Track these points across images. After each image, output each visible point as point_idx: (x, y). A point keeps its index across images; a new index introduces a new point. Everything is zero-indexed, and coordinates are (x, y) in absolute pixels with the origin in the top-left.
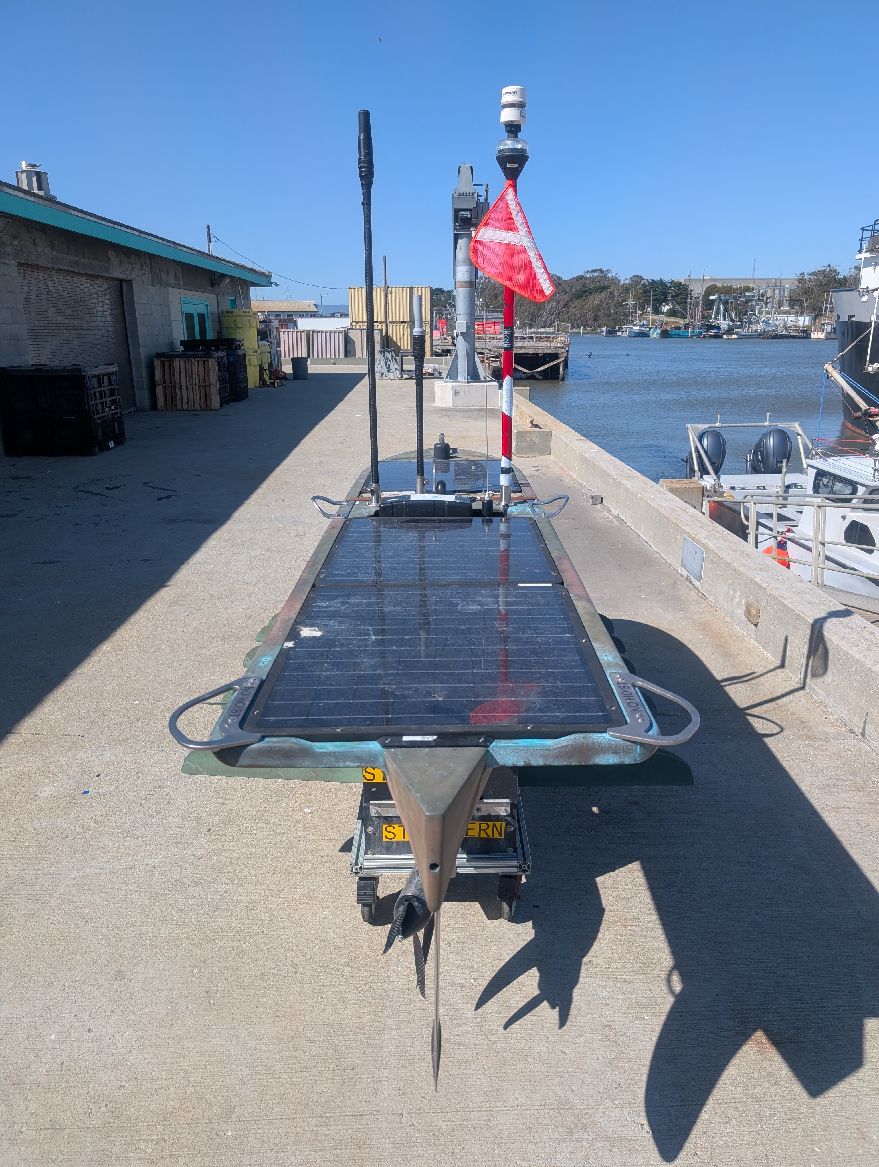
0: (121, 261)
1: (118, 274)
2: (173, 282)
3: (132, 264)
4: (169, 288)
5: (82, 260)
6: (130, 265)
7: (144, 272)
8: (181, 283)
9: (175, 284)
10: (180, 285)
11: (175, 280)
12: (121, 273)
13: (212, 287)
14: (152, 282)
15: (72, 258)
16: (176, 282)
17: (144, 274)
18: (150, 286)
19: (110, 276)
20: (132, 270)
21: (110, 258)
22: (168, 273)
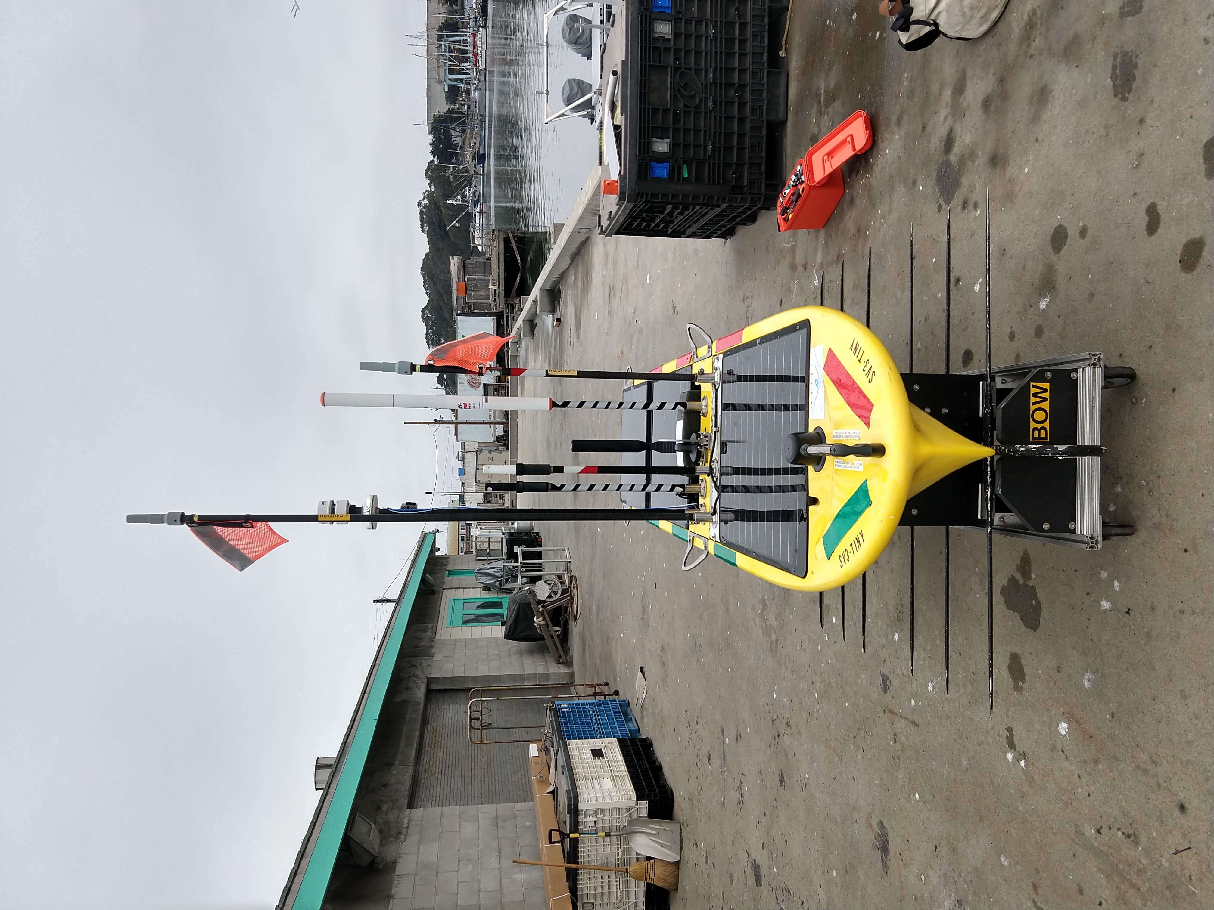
0: (407, 689)
1: (420, 693)
2: (429, 634)
3: (410, 677)
4: (436, 638)
5: (404, 732)
6: (411, 679)
7: (418, 665)
8: (430, 625)
9: (432, 632)
10: (432, 627)
11: (427, 632)
12: (419, 689)
13: (435, 594)
14: (429, 656)
15: (402, 743)
16: (430, 630)
17: (421, 664)
18: (434, 658)
19: (422, 702)
20: (416, 677)
21: (403, 701)
22: (420, 639)
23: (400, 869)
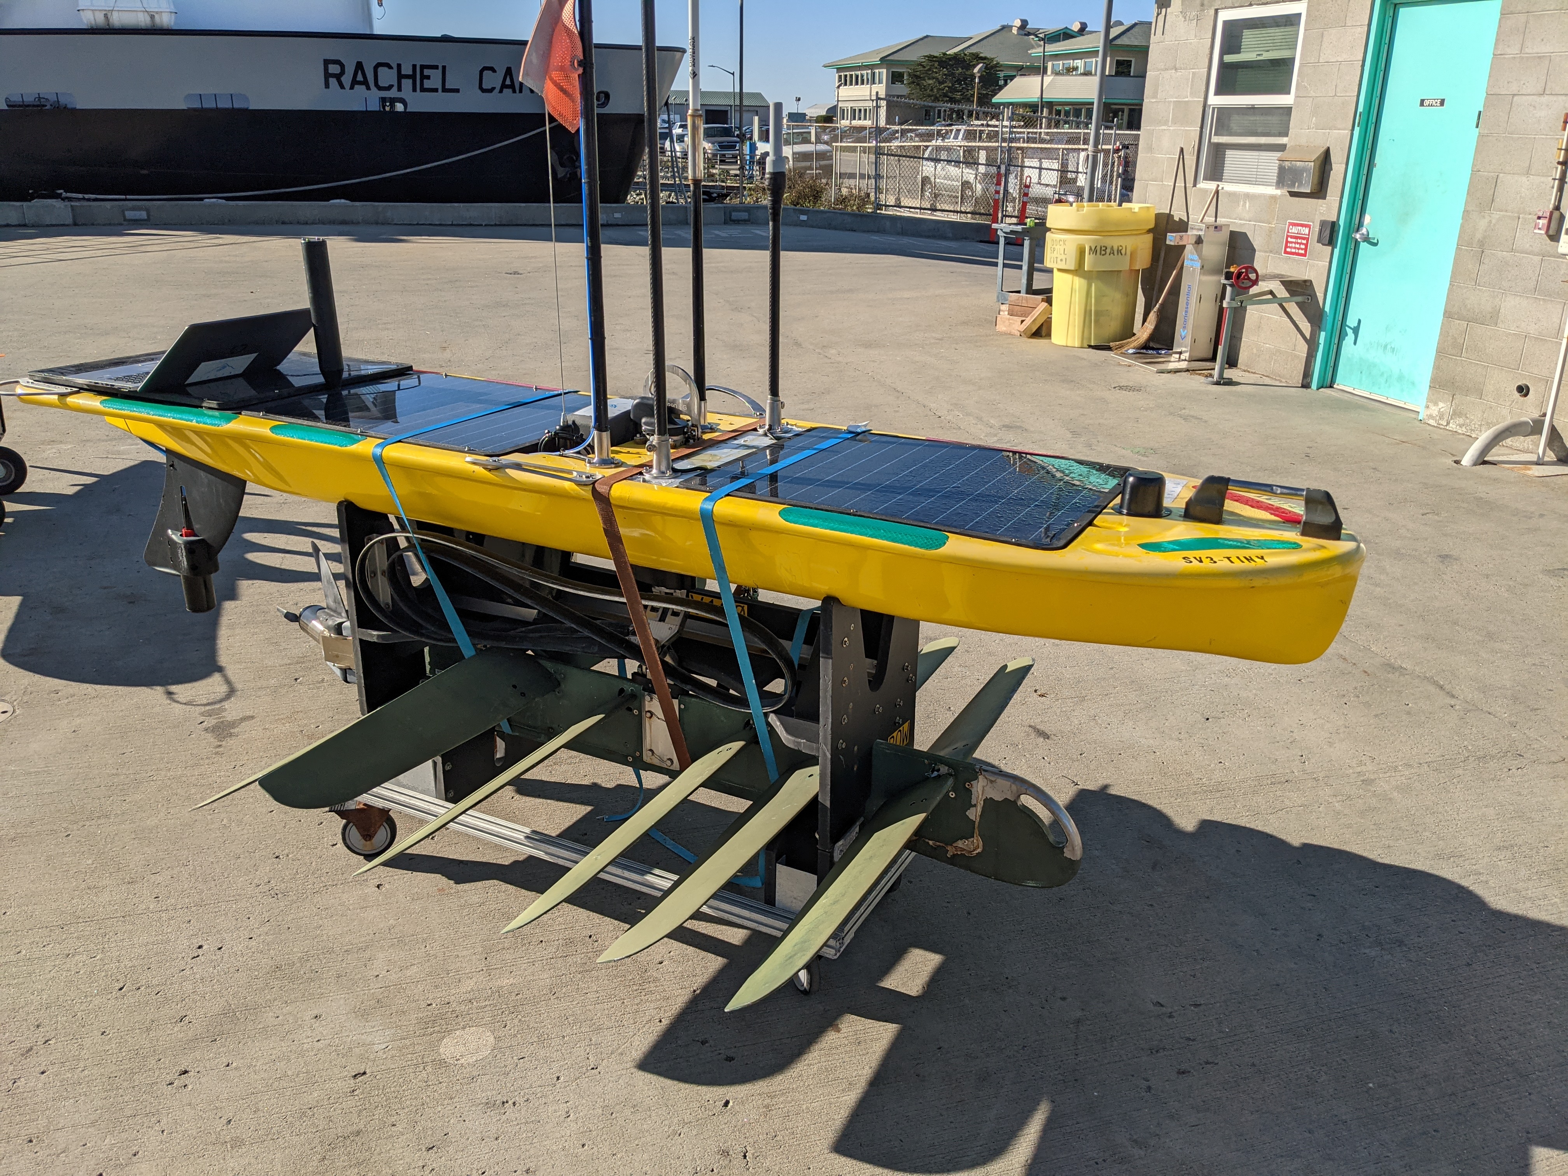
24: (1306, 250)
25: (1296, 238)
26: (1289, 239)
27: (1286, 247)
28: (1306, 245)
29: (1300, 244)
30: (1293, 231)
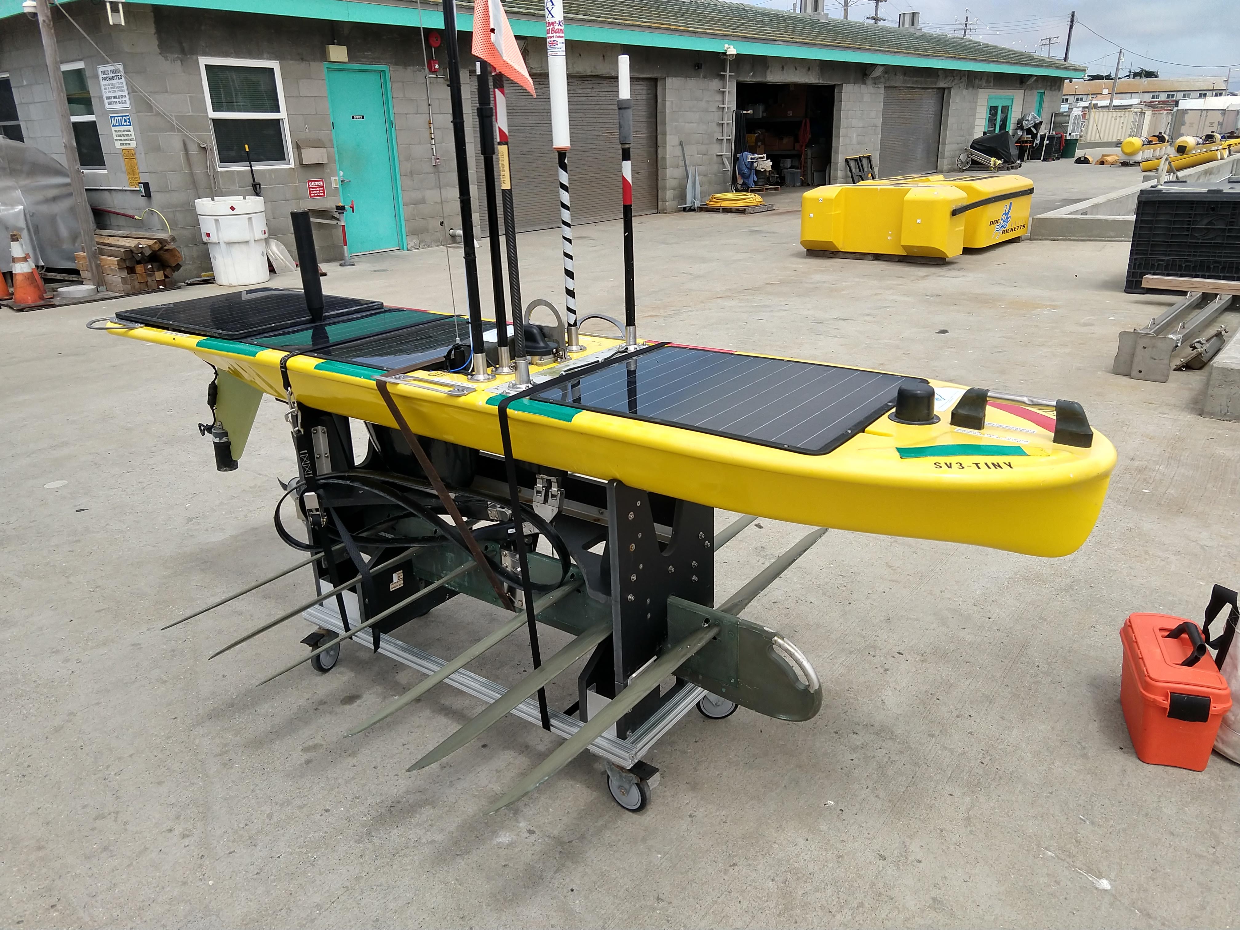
0: (946, 78)
1: (942, 85)
2: (984, 84)
3: (954, 79)
4: (980, 90)
7: (961, 82)
8: (992, 85)
9: (986, 87)
10: (989, 87)
12: (944, 85)
13: (1020, 85)
14: (967, 87)
17: (961, 85)
18: (965, 89)
20: (953, 83)
21: (939, 76)
22: (981, 79)
23: (863, 86)
24: (324, 192)
25: (316, 188)
26: (311, 189)
27: (310, 194)
28: (323, 190)
29: (319, 190)
30: (312, 184)
